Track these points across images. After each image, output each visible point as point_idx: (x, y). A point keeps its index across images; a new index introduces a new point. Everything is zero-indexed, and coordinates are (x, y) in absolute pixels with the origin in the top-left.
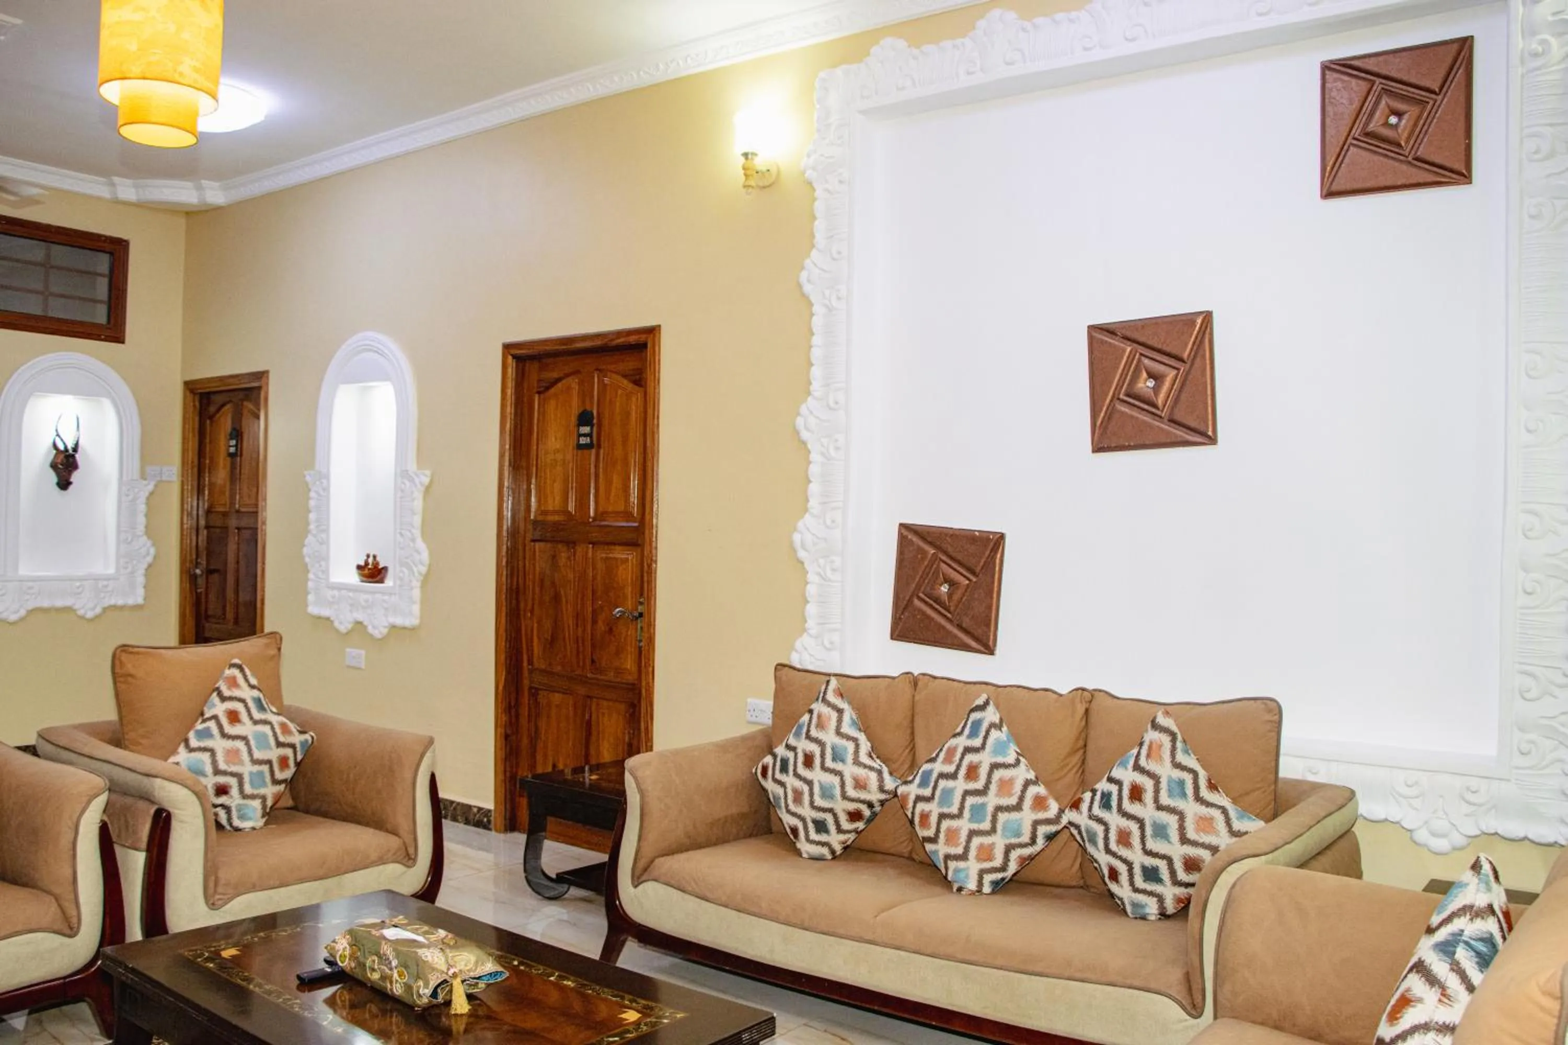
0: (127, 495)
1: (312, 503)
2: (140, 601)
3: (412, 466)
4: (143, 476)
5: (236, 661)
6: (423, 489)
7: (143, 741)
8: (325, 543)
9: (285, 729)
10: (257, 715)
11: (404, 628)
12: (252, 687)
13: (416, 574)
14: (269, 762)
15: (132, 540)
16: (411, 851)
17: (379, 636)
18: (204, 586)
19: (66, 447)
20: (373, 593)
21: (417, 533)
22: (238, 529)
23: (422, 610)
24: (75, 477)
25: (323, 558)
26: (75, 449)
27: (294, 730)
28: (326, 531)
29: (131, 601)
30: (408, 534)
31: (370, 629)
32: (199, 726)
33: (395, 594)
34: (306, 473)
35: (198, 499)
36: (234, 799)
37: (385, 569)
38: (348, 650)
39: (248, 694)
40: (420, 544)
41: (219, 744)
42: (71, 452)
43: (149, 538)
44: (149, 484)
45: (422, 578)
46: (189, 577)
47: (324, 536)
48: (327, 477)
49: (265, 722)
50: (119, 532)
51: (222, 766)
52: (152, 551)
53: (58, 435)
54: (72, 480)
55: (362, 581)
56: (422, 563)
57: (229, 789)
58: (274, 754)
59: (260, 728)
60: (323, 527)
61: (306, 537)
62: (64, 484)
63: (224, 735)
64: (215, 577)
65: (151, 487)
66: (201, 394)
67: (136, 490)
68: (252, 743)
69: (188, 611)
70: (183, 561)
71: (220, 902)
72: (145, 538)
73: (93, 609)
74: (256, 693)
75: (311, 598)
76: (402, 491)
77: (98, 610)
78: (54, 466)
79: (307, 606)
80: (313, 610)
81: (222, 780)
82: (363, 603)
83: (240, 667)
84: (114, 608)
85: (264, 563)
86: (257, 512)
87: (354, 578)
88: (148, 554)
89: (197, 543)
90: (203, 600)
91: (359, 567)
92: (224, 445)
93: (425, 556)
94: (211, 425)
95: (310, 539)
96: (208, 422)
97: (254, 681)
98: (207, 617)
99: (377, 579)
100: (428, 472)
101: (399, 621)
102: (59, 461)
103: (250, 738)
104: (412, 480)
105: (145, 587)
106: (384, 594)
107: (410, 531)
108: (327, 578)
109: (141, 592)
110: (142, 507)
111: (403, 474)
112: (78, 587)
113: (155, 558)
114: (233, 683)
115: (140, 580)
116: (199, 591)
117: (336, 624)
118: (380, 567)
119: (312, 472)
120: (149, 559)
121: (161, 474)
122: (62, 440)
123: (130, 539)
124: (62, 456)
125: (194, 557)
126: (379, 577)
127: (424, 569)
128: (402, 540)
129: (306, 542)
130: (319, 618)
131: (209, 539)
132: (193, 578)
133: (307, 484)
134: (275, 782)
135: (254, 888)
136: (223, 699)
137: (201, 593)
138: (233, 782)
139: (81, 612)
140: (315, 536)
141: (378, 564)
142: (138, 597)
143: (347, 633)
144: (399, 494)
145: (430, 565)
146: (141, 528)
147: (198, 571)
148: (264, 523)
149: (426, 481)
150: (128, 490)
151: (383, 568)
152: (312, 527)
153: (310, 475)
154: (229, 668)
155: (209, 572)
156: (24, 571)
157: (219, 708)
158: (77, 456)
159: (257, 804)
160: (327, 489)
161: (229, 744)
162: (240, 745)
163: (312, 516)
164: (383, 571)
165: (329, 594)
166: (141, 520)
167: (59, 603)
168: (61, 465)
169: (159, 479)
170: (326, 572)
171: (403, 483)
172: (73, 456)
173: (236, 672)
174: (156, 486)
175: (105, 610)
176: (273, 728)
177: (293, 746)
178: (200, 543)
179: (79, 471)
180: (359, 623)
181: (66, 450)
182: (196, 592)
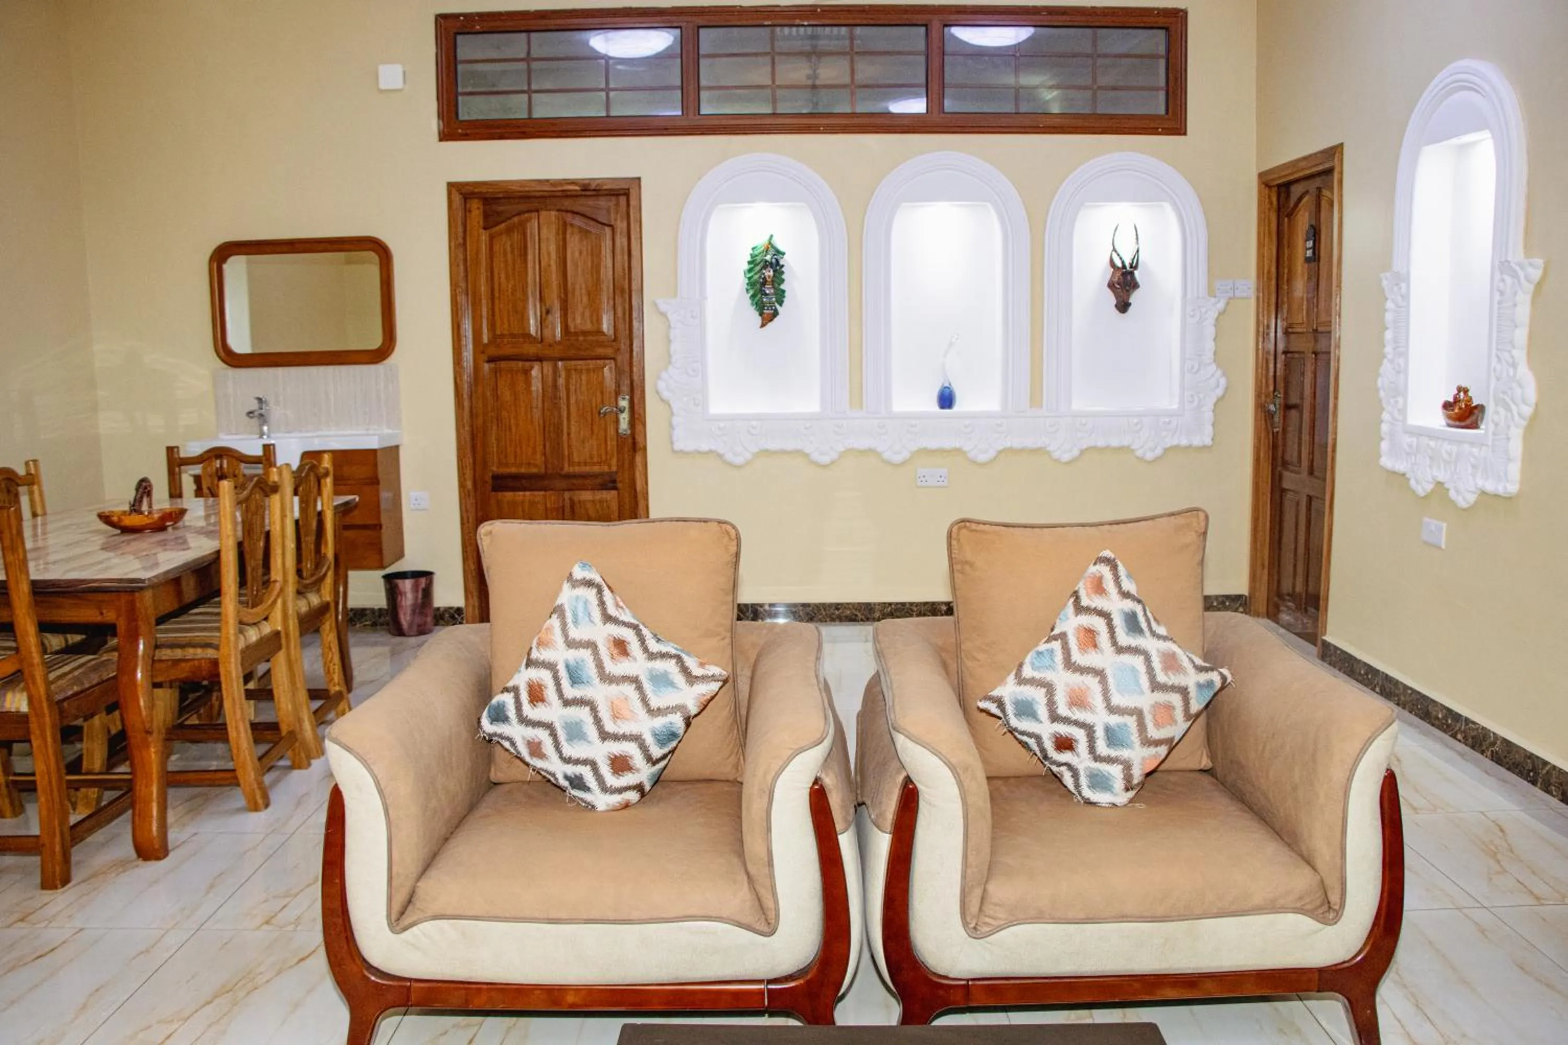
0: (1193, 316)
1: (1389, 317)
2: (1208, 441)
3: (1516, 254)
4: (1211, 293)
5: (1107, 553)
6: (1530, 287)
7: (980, 656)
8: (1402, 371)
9: (1170, 662)
10: (1124, 639)
11: (1497, 496)
12: (1126, 595)
13: (1516, 417)
14: (1138, 713)
15: (1198, 370)
16: (1334, 898)
17: (1464, 505)
18: (1281, 425)
19: (1123, 262)
20: (1460, 442)
21: (1520, 355)
22: (1316, 353)
23: (1524, 471)
24: (1135, 298)
25: (1400, 391)
26: (1134, 266)
27: (1186, 663)
28: (1405, 355)
29: (1197, 442)
30: (1506, 355)
31: (1452, 494)
32: (1042, 647)
33: (1487, 445)
34: (1382, 275)
35: (1276, 318)
36: (1081, 759)
37: (1481, 408)
38: (1426, 519)
39: (1116, 606)
40: (1524, 372)
41: (1063, 680)
42: (1128, 268)
43: (1218, 366)
44: (1219, 301)
45: (1524, 423)
46: (1264, 414)
47: (1401, 361)
48: (1407, 279)
49: (1135, 651)
50: (1183, 361)
51: (1063, 710)
52: (1223, 381)
53: (1114, 250)
54: (1131, 301)
55: (1449, 425)
56: (1524, 402)
57: (1074, 744)
58: (1146, 700)
59: (1127, 658)
60: (1402, 350)
61: (1381, 364)
62: (1123, 306)
63: (1069, 664)
64: (1294, 413)
65: (1221, 305)
66: (1279, 186)
67: (1203, 310)
68: (1111, 680)
69: (1262, 455)
70: (1258, 395)
71: (986, 929)
72: (1214, 367)
73: (1153, 450)
74: (1129, 605)
75: (1384, 445)
76: (1502, 293)
77: (1159, 451)
78: (1111, 286)
79: (1379, 456)
80: (1386, 462)
81: (1064, 730)
82: (1445, 456)
83: (1111, 563)
84: (1176, 448)
85: (1336, 398)
86: (1330, 332)
87: (1437, 420)
88: (1218, 386)
89: (1275, 372)
90: (1280, 443)
91: (1447, 406)
92: (1302, 248)
93: (1531, 391)
94: (1289, 221)
95: (1386, 367)
96: (1286, 220)
97: (1129, 585)
98: (1285, 464)
99: (1468, 422)
100: (1540, 262)
101: (1490, 487)
102: (1116, 280)
103: (1109, 672)
104: (1515, 275)
105: (1213, 425)
106: (1472, 444)
107: (1509, 352)
108: (1404, 420)
109: (1209, 430)
110: (1210, 331)
111: (1502, 266)
112: (1137, 424)
113: (1227, 389)
114: (1099, 587)
115: (1208, 415)
116: (1275, 430)
117: (1413, 483)
118: (1475, 404)
119: (1388, 274)
120: (1219, 392)
121: (1234, 289)
122: (1118, 255)
123: (1196, 367)
124: (1119, 274)
125: (1271, 388)
126: (1472, 418)
127: (1528, 411)
128: (1498, 367)
129: (1382, 370)
130: (1394, 473)
131: (1287, 365)
132: (1269, 416)
133: (1382, 291)
134: (1148, 742)
135: (1039, 918)
136: (1080, 609)
137: (1277, 432)
138: (1079, 735)
139: (1139, 453)
140: (1391, 361)
141: (1470, 400)
142: (1204, 437)
143: (1425, 497)
144: (1497, 297)
145: (1537, 405)
146: (1209, 355)
147: (1272, 407)
148: (1338, 347)
149: (1536, 274)
150: (1193, 310)
151: (1476, 407)
152: (1388, 349)
153: (1386, 279)
154: (1095, 564)
155: (1288, 407)
156: (1077, 405)
157: (1070, 623)
158: (1136, 273)
159: (1116, 771)
160: (1406, 297)
161: (1076, 679)
162: (1092, 682)
163: (1388, 335)
164: (1476, 411)
165: (1407, 439)
166: (1210, 345)
167: (1115, 443)
168: (1118, 284)
169: (1231, 294)
170: (1403, 411)
171: (1503, 280)
172: (1132, 273)
173: (1105, 570)
174: (1228, 304)
175: (1166, 450)
176: (1148, 660)
177: (1183, 691)
178: (1278, 374)
179: (1140, 289)
180: (1439, 484)
181: (1124, 267)
182: (1273, 433)
